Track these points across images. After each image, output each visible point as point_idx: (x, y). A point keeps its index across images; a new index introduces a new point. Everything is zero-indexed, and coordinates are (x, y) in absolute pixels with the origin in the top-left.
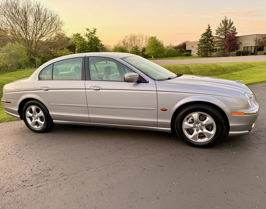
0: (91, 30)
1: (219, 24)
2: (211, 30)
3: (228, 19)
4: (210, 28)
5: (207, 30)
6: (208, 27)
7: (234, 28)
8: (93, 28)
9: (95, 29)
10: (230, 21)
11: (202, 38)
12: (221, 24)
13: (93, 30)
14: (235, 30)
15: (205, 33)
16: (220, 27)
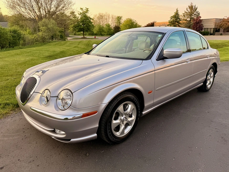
0: (84, 9)
1: (186, 9)
2: (179, 14)
3: (194, 5)
4: (178, 12)
5: (175, 13)
6: (176, 11)
7: (198, 13)
8: (86, 8)
9: (87, 9)
10: (195, 7)
11: (171, 20)
12: (187, 9)
13: (86, 9)
14: (199, 14)
15: (174, 16)
16: (186, 11)
